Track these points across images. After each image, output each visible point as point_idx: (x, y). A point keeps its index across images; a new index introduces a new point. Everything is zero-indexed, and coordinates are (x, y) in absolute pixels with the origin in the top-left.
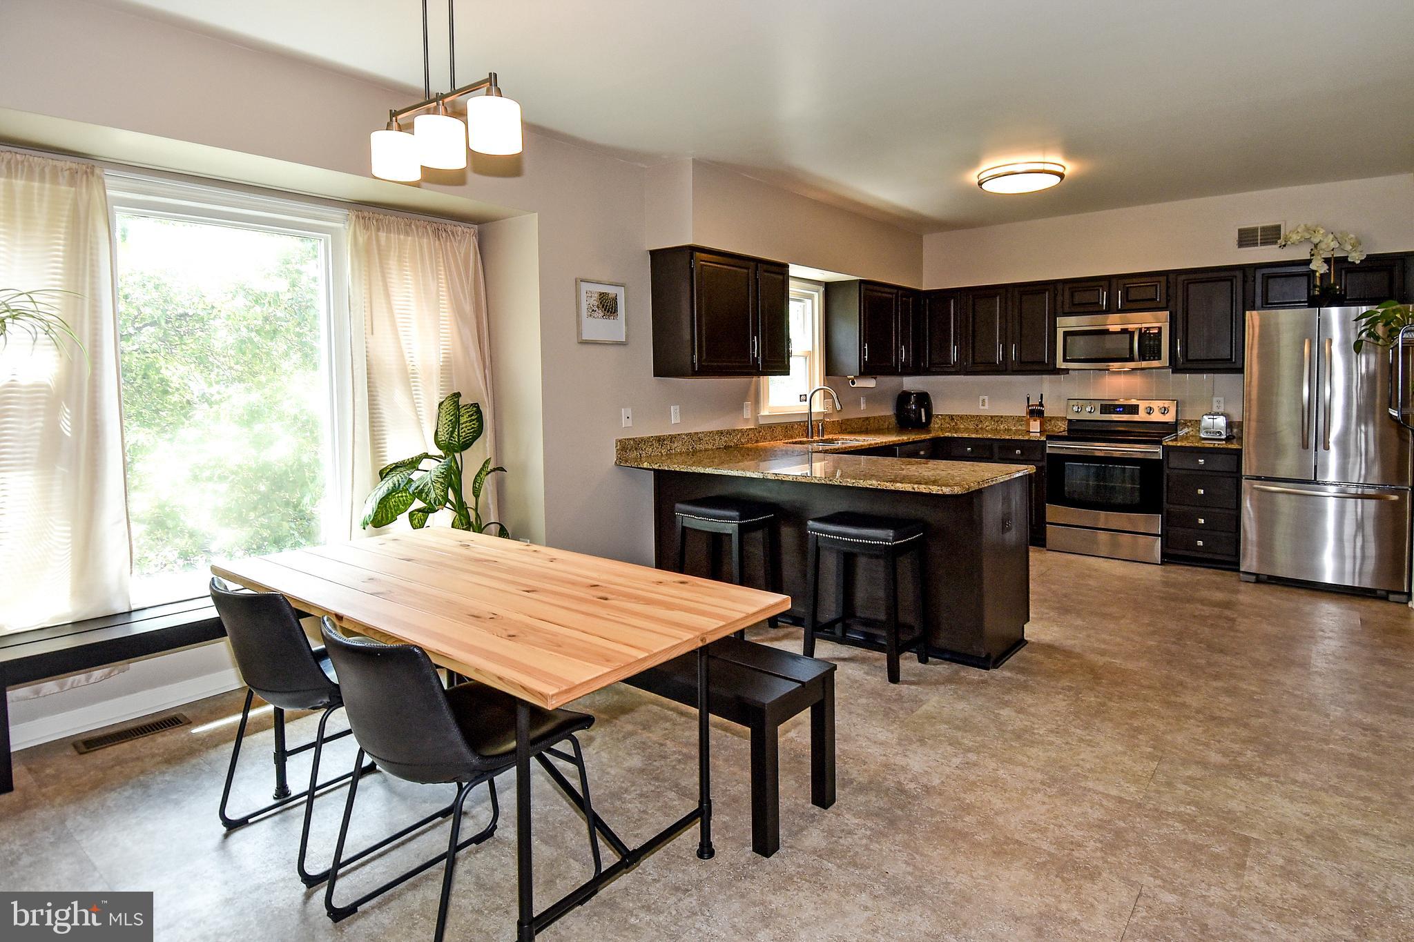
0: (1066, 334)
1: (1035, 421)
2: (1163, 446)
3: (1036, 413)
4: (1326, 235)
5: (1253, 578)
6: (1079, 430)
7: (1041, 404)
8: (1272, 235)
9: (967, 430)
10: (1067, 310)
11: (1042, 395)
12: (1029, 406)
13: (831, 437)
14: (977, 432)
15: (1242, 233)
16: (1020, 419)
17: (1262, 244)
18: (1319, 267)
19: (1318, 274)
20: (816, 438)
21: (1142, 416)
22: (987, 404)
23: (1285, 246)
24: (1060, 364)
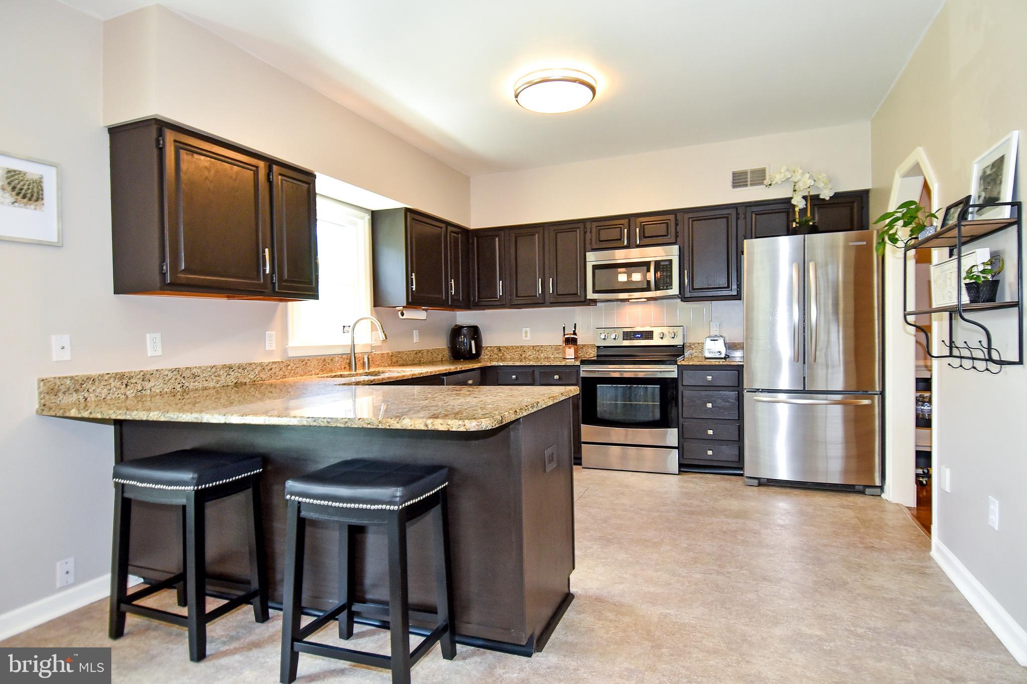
0: (595, 267)
1: (570, 348)
2: (678, 365)
3: (571, 341)
4: (803, 174)
5: (756, 481)
6: (606, 356)
7: (575, 333)
8: (759, 177)
9: (512, 359)
10: (595, 247)
11: (575, 324)
12: (564, 335)
13: (377, 370)
14: (521, 361)
15: (735, 175)
16: (557, 348)
17: (752, 185)
18: (799, 203)
19: (797, 209)
20: (360, 371)
21: (656, 341)
22: (529, 335)
23: (770, 185)
24: (590, 295)
